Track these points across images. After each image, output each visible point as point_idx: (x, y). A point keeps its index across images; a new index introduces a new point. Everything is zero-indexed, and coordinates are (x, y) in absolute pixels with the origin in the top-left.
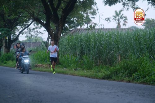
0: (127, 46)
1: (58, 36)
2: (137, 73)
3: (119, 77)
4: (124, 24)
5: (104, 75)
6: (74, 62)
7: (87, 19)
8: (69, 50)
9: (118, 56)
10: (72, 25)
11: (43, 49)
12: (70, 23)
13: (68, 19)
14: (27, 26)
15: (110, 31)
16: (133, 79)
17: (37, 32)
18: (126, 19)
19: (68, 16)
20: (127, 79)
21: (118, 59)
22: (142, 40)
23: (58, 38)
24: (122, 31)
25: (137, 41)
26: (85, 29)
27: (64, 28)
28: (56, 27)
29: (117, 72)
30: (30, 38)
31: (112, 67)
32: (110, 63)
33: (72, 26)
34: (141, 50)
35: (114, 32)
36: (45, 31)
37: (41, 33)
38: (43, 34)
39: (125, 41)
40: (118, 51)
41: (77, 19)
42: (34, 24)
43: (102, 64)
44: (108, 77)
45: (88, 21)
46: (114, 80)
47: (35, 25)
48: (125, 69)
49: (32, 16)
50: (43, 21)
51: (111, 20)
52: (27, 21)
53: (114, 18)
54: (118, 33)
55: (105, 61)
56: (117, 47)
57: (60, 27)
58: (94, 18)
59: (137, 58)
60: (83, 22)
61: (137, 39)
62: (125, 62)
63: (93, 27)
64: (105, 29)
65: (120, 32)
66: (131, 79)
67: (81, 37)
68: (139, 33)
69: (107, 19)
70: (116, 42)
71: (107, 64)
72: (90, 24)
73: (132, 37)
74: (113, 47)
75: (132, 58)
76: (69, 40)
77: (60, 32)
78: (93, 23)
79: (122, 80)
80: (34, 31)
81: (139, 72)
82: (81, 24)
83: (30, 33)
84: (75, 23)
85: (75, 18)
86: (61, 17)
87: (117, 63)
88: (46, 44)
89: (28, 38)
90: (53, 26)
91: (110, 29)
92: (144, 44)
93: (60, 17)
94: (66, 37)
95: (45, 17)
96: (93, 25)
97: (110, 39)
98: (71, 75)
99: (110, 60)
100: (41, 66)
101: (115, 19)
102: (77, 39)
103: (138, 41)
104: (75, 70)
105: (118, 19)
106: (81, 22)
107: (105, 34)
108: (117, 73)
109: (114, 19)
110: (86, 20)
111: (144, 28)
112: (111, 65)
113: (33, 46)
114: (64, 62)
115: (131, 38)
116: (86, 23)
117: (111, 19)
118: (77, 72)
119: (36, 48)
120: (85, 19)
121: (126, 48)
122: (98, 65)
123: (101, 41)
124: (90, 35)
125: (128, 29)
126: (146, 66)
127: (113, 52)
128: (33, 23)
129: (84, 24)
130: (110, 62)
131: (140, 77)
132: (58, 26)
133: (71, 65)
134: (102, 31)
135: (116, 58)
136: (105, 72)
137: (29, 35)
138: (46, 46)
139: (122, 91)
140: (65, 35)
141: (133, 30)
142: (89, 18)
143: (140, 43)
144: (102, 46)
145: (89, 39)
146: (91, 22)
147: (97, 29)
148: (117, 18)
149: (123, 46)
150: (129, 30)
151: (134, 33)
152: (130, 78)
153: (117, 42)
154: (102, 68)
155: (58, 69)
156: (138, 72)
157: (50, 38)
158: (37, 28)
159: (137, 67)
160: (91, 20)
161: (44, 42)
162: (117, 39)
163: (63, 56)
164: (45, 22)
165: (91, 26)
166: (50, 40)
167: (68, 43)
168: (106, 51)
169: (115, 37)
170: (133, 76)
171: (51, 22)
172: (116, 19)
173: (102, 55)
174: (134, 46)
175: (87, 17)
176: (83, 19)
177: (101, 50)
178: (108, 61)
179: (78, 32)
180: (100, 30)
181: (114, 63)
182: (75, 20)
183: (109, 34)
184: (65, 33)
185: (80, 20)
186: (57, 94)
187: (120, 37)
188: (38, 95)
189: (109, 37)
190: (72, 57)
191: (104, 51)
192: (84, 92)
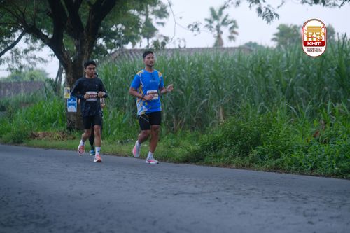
0: (237, 87)
2: (260, 147)
3: (220, 157)
4: (231, 38)
5: (187, 152)
6: (120, 126)
7: (148, 28)
9: (218, 108)
10: (113, 41)
11: (49, 97)
12: (109, 36)
13: (105, 28)
14: (9, 45)
15: (200, 53)
16: (252, 162)
17: (35, 58)
18: (236, 26)
19: (103, 21)
20: (238, 160)
21: (219, 117)
22: (271, 73)
24: (226, 54)
25: (260, 76)
26: (143, 50)
27: (94, 48)
28: (77, 46)
29: (215, 146)
30: (17, 72)
31: (205, 136)
32: (201, 127)
33: (114, 43)
34: (269, 94)
35: (207, 55)
36: (52, 55)
37: (42, 59)
38: (47, 63)
39: (232, 76)
40: (217, 98)
41: (124, 28)
42: (27, 40)
43: (183, 129)
44: (195, 159)
45: (150, 31)
46: (210, 164)
47: (29, 41)
48: (234, 138)
49: (22, 23)
50: (46, 34)
51: (201, 29)
52: (9, 34)
53: (207, 23)
54: (218, 57)
55: (189, 122)
56: (216, 90)
57: (86, 47)
58: (163, 24)
59: (260, 114)
60: (139, 33)
61: (261, 71)
62: (234, 123)
63: (160, 44)
64: (188, 49)
65: (221, 56)
66: (247, 160)
67: (133, 68)
68: (265, 57)
69: (191, 27)
70: (212, 78)
71: (193, 128)
72: (154, 39)
73: (248, 66)
74: (207, 89)
75: (248, 114)
76: (106, 76)
77: (85, 58)
78: (162, 36)
79: (228, 165)
80: (26, 56)
81: (265, 145)
82: (133, 39)
83: (17, 62)
84: (119, 36)
85: (120, 26)
86: (88, 23)
87: (216, 125)
88: (55, 85)
89: (14, 72)
90: (70, 45)
91: (199, 49)
92: (276, 83)
93: (85, 23)
94: (101, 68)
95: (52, 24)
96: (161, 40)
97: (199, 71)
98: (113, 154)
99: (200, 119)
100: (45, 135)
101: (211, 27)
102: (125, 73)
103: (263, 76)
104: (121, 142)
105: (218, 28)
106: (133, 33)
107: (187, 61)
108: (215, 148)
109: (207, 26)
110: (145, 29)
111: (275, 47)
112: (203, 132)
113: (25, 92)
115: (246, 69)
116: (144, 37)
117: (201, 27)
118: (126, 148)
119: (32, 94)
120: (141, 26)
121: (235, 92)
122: (175, 132)
123: (179, 76)
125: (240, 48)
126: (280, 131)
127: (206, 100)
128: (24, 38)
129: (139, 38)
130: (201, 123)
131: (267, 155)
132: (82, 42)
133: (113, 131)
134: (180, 54)
135: (213, 115)
136: (189, 145)
137: (15, 66)
138: (55, 90)
139: (228, 189)
141: (251, 51)
142: (151, 26)
143: (266, 80)
144: (182, 87)
146: (156, 32)
147: (170, 49)
148: (216, 23)
149: (228, 87)
150: (242, 52)
151: (254, 56)
152: (246, 157)
153: (216, 77)
154: (183, 136)
156: (262, 145)
157: (64, 71)
158: (32, 49)
159: (259, 134)
160: (156, 30)
161: (51, 81)
162: (215, 71)
164: (50, 36)
165: (156, 43)
166: (64, 76)
167: (106, 82)
168: (192, 99)
169: (210, 66)
170: (251, 155)
171: (64, 34)
172: (212, 25)
173: (183, 109)
174: (252, 87)
175: (148, 23)
176: (137, 27)
177: (181, 96)
178: (195, 121)
179: (127, 57)
180: (178, 51)
181: (210, 124)
182: (121, 29)
183: (196, 60)
184: (97, 60)
185: (132, 30)
186: (81, 199)
187: (222, 67)
188: (36, 202)
189: (197, 68)
190: (114, 114)
191: (188, 98)
192: (143, 193)
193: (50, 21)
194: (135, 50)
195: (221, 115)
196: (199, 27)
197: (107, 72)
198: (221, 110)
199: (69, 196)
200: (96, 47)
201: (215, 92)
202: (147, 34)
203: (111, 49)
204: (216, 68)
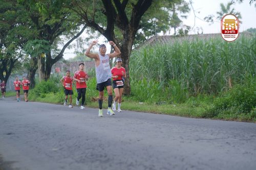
0: (242, 62)
1: (127, 50)
3: (229, 113)
5: (205, 110)
6: (155, 92)
7: (175, 20)
8: (146, 72)
9: (227, 78)
10: (150, 30)
12: (146, 26)
13: (143, 21)
14: (75, 35)
15: (213, 38)
16: (253, 117)
18: (240, 17)
19: (142, 16)
20: (242, 115)
21: (228, 85)
23: (128, 53)
26: (171, 36)
28: (124, 35)
29: (226, 106)
30: (81, 54)
31: (218, 98)
32: (215, 92)
33: (150, 32)
35: (219, 39)
36: (106, 41)
39: (238, 54)
40: (227, 70)
41: (157, 21)
42: (88, 31)
43: (202, 93)
44: (212, 115)
45: (176, 22)
46: (222, 119)
47: (90, 32)
48: (240, 100)
49: (84, 19)
50: (101, 26)
51: (214, 20)
52: (75, 28)
53: (219, 15)
55: (206, 88)
56: (225, 64)
57: (130, 35)
58: (185, 17)
60: (168, 24)
62: (239, 89)
63: (184, 32)
64: (205, 35)
66: (249, 116)
67: (164, 50)
69: (207, 19)
70: (223, 56)
71: (209, 93)
72: (180, 28)
73: (249, 46)
74: (219, 64)
75: (250, 82)
76: (145, 56)
77: (130, 43)
78: (185, 25)
79: (235, 119)
80: (87, 43)
82: (164, 29)
83: (81, 47)
84: (154, 26)
85: (154, 19)
86: (132, 18)
87: (226, 90)
89: (79, 54)
90: (119, 34)
91: (213, 34)
93: (129, 18)
94: (141, 50)
95: (105, 19)
96: (184, 29)
97: (213, 51)
98: (151, 112)
99: (214, 86)
101: (221, 18)
102: (159, 54)
104: (157, 104)
106: (164, 24)
107: (204, 44)
108: (226, 107)
109: (218, 17)
110: (173, 21)
112: (217, 95)
113: (87, 68)
114: (139, 92)
115: (248, 49)
116: (172, 27)
117: (214, 18)
118: (160, 108)
119: (92, 70)
120: (170, 19)
121: (240, 66)
122: (195, 96)
123: (198, 55)
124: (180, 47)
125: (243, 33)
127: (218, 72)
128: (86, 29)
129: (169, 28)
130: (214, 89)
132: (128, 32)
133: (150, 95)
134: (199, 38)
135: (224, 82)
136: (207, 106)
137: (80, 50)
139: (235, 136)
140: (138, 47)
141: (251, 35)
142: (177, 18)
144: (201, 63)
145: (179, 52)
146: (180, 23)
147: (191, 35)
149: (235, 62)
150: (245, 36)
151: (254, 39)
152: (248, 114)
153: (225, 55)
154: (202, 99)
155: (130, 103)
158: (92, 37)
160: (181, 21)
162: (225, 51)
163: (137, 81)
164: (105, 28)
165: (181, 31)
167: (145, 60)
168: (208, 72)
169: (221, 47)
170: (252, 111)
171: (115, 27)
173: (201, 79)
174: (253, 62)
175: (175, 17)
176: (167, 20)
177: (200, 69)
178: (210, 88)
179: (160, 42)
180: (196, 36)
181: (222, 90)
182: (155, 21)
183: (211, 43)
184: (138, 44)
185: (163, 22)
186: (130, 143)
187: (230, 47)
188: (100, 146)
189: (212, 49)
190: (151, 83)
191: (205, 71)
192: (174, 140)
193: (104, 18)
194: (165, 37)
195: (230, 83)
196: (213, 18)
197: (145, 53)
198: (230, 79)
199: (122, 142)
200: (137, 35)
201: (225, 66)
202: (174, 24)
203: (148, 36)
204: (226, 48)
